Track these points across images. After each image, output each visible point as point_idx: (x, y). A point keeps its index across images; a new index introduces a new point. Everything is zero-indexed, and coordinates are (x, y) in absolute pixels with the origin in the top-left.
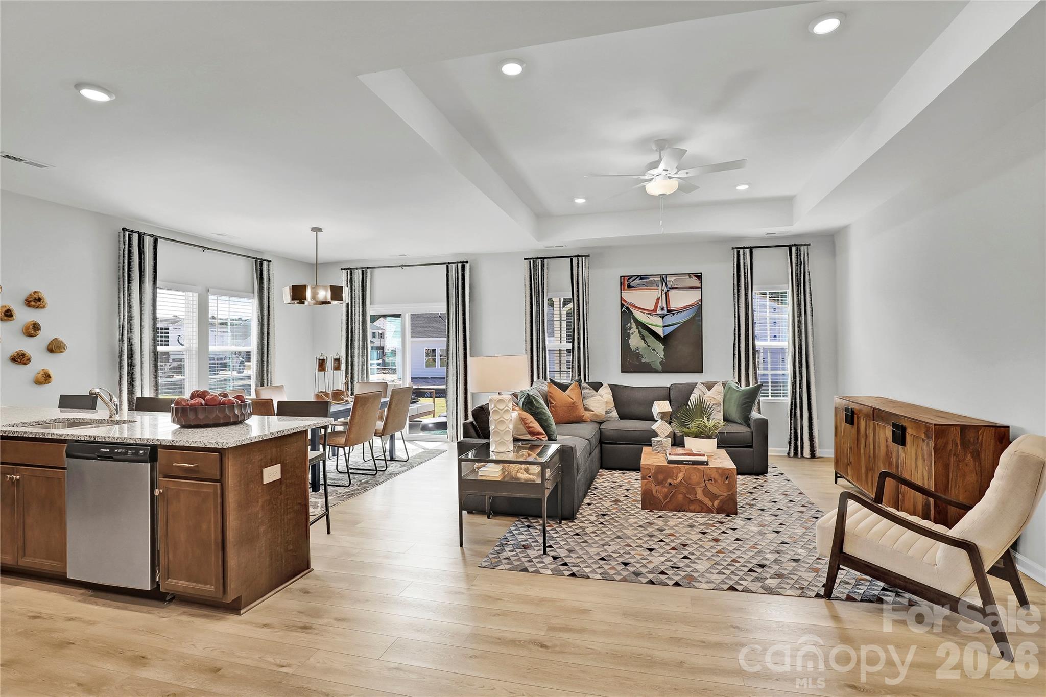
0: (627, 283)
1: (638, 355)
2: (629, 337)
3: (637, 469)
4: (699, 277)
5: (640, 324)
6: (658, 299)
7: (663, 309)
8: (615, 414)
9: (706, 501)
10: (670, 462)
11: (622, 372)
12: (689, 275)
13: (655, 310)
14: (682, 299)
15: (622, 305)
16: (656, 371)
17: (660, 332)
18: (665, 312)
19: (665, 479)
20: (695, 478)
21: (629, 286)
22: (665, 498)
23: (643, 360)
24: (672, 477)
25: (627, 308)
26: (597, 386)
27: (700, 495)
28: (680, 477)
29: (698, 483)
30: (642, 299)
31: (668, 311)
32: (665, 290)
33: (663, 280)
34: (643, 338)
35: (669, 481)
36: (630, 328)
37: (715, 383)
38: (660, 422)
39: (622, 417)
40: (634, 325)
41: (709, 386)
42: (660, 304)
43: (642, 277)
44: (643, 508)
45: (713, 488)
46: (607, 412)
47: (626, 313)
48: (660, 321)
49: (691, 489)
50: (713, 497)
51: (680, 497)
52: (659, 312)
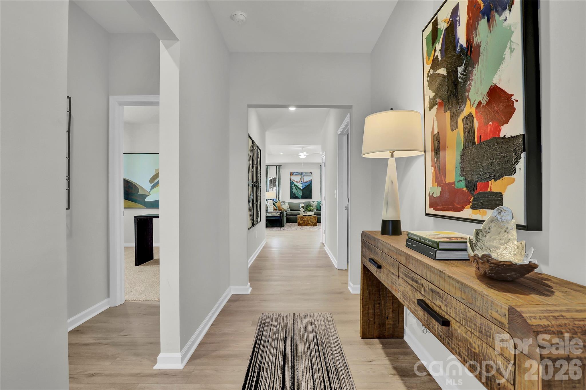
0: (292, 174)
1: (295, 194)
2: (292, 189)
3: (296, 222)
4: (312, 173)
5: (295, 185)
6: (301, 179)
7: (302, 181)
8: (289, 209)
9: (311, 223)
10: (304, 216)
11: (291, 199)
12: (309, 172)
13: (300, 182)
14: (307, 179)
15: (291, 180)
16: (300, 199)
17: (301, 188)
18: (302, 182)
19: (303, 219)
20: (309, 219)
21: (293, 175)
22: (303, 223)
23: (296, 196)
24: (304, 219)
25: (292, 181)
26: (284, 202)
27: (310, 222)
28: (306, 218)
29: (310, 220)
30: (297, 179)
31: (303, 182)
32: (303, 176)
33: (302, 173)
34: (296, 189)
35: (304, 220)
36: (293, 187)
37: (314, 201)
38: (302, 208)
39: (291, 210)
40: (294, 186)
41: (313, 202)
42: (301, 180)
43: (296, 172)
44: (298, 226)
45: (312, 221)
46: (287, 209)
47: (292, 183)
48: (301, 185)
49: (308, 221)
50: (313, 222)
51: (306, 223)
52: (301, 182)
